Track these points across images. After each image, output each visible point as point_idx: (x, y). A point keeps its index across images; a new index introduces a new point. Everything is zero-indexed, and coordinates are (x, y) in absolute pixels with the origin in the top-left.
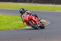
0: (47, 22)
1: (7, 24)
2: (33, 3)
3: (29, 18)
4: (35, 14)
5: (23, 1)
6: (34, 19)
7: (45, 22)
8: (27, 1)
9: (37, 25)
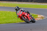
0: (44, 17)
1: (13, 18)
2: (34, 2)
3: (22, 14)
4: (27, 11)
5: (26, 1)
6: (26, 15)
7: (43, 17)
8: (29, 1)
9: (29, 20)
